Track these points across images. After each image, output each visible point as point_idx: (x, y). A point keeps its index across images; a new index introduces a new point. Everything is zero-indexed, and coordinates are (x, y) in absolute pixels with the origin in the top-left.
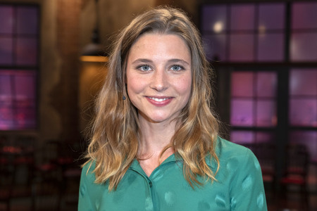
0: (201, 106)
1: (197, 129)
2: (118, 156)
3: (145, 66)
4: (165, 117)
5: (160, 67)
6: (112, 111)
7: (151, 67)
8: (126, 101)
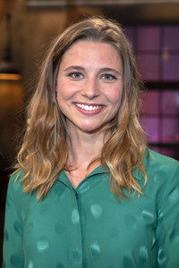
0: (130, 119)
1: (125, 142)
2: (47, 164)
3: (77, 73)
4: (94, 127)
5: (92, 75)
6: (42, 119)
7: (83, 75)
8: (55, 108)
